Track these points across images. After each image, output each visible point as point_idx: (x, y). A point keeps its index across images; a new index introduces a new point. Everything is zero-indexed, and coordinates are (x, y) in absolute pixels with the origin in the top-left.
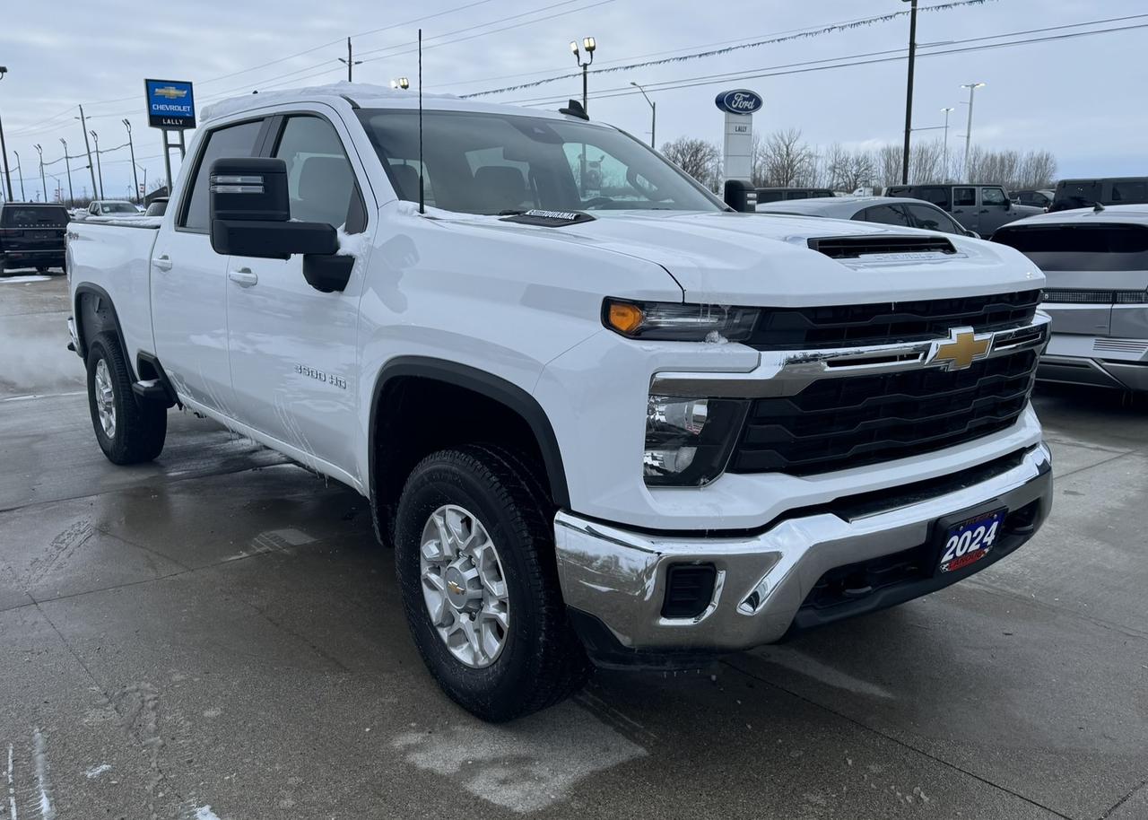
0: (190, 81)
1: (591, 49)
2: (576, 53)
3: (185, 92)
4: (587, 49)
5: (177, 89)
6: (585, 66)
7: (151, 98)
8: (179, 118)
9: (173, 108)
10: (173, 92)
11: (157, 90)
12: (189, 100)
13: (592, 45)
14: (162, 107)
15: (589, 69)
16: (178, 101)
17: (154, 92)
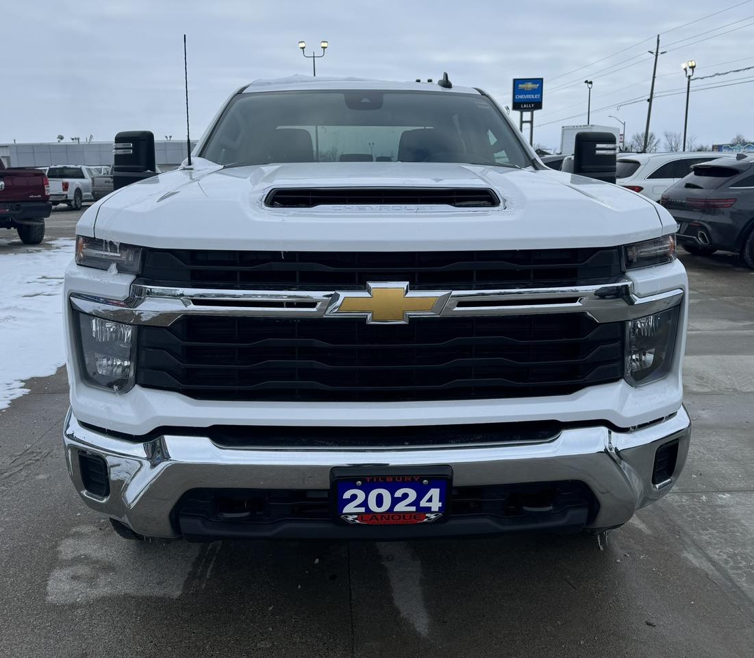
0: (541, 77)
1: (692, 68)
2: (685, 69)
3: (538, 85)
4: (690, 67)
5: (533, 83)
6: (689, 77)
7: (516, 91)
8: (531, 103)
9: (528, 96)
10: (530, 86)
11: (520, 85)
12: (540, 91)
13: (694, 65)
14: (521, 97)
15: (691, 78)
16: (533, 91)
17: (518, 87)
